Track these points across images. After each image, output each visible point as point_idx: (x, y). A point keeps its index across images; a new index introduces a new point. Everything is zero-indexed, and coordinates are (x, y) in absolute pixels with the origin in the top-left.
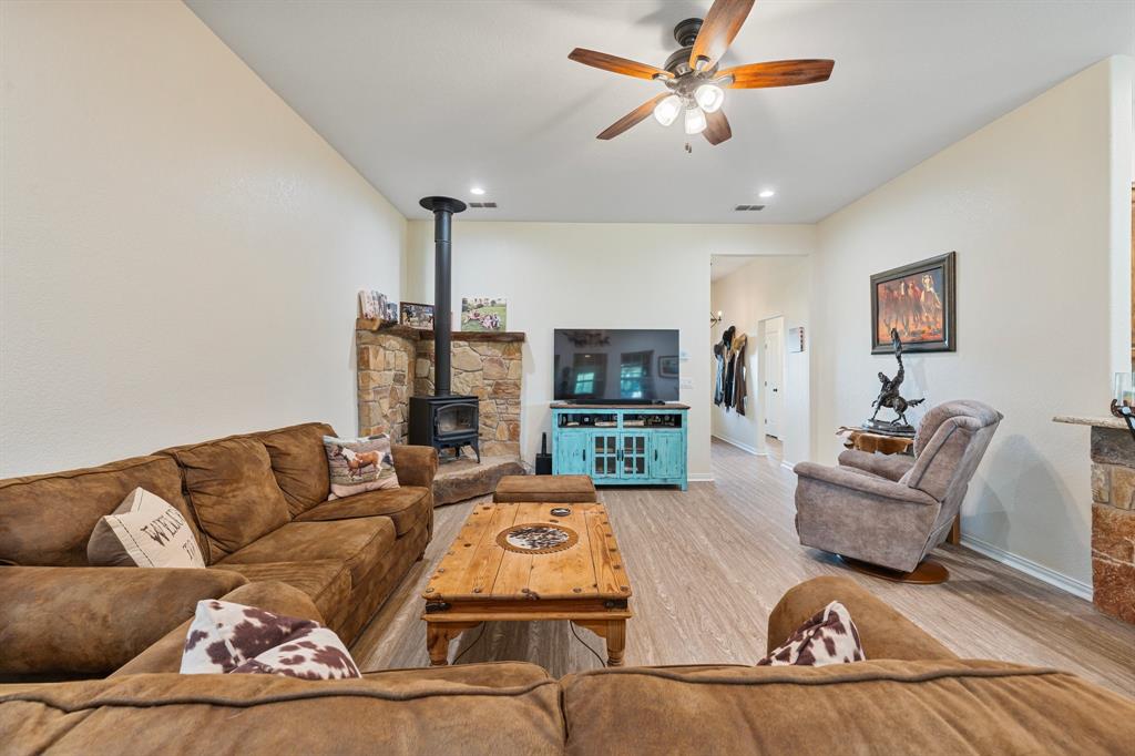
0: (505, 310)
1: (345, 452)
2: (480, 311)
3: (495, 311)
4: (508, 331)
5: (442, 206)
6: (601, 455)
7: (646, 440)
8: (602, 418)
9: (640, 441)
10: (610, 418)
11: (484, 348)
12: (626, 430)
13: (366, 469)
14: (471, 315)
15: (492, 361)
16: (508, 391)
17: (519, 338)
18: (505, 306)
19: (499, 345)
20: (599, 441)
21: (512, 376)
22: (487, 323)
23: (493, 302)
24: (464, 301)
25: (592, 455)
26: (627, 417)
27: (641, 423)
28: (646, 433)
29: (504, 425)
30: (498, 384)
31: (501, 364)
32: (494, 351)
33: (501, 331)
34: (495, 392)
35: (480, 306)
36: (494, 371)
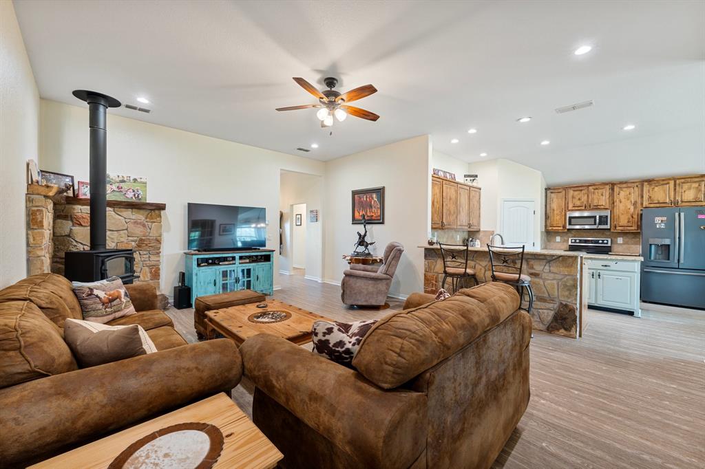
0: (146, 186)
1: (96, 292)
2: (122, 185)
3: (136, 186)
4: (148, 202)
5: (94, 99)
6: (226, 282)
7: (252, 270)
8: (225, 259)
9: (249, 271)
10: (234, 258)
11: (128, 213)
12: (241, 265)
13: (115, 303)
15: (136, 223)
16: (154, 245)
17: (161, 207)
18: (146, 183)
19: (142, 212)
20: (225, 274)
21: (153, 234)
23: (135, 180)
25: (220, 282)
26: (241, 258)
27: (248, 261)
28: (251, 266)
29: (147, 269)
30: (141, 240)
31: (144, 226)
32: (139, 216)
33: (143, 201)
34: (138, 246)
35: (123, 181)
36: (138, 231)
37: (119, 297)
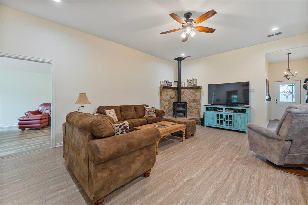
2: (191, 82)
3: (194, 81)
4: (197, 86)
5: (179, 60)
6: (218, 119)
7: (233, 117)
8: (220, 109)
9: (231, 116)
10: (222, 109)
11: (191, 90)
12: (225, 113)
13: (150, 113)
14: (189, 83)
15: (193, 94)
16: (197, 101)
18: (197, 80)
19: (194, 90)
20: (218, 115)
21: (198, 97)
22: (192, 84)
23: (194, 79)
24: (188, 80)
25: (215, 119)
26: (226, 109)
27: (233, 111)
28: (233, 114)
29: (196, 109)
30: (194, 99)
31: (195, 94)
33: (195, 86)
34: (194, 101)
35: (191, 80)
36: (193, 96)
37: (151, 112)
